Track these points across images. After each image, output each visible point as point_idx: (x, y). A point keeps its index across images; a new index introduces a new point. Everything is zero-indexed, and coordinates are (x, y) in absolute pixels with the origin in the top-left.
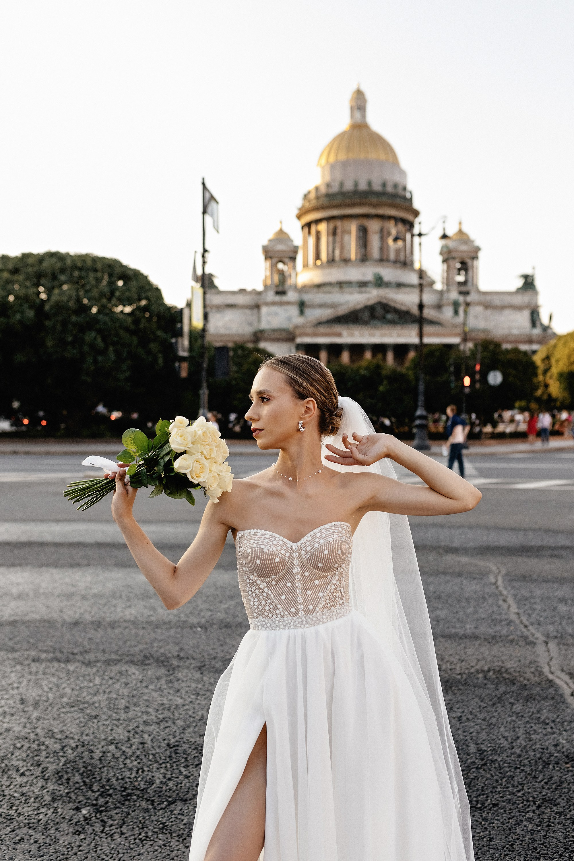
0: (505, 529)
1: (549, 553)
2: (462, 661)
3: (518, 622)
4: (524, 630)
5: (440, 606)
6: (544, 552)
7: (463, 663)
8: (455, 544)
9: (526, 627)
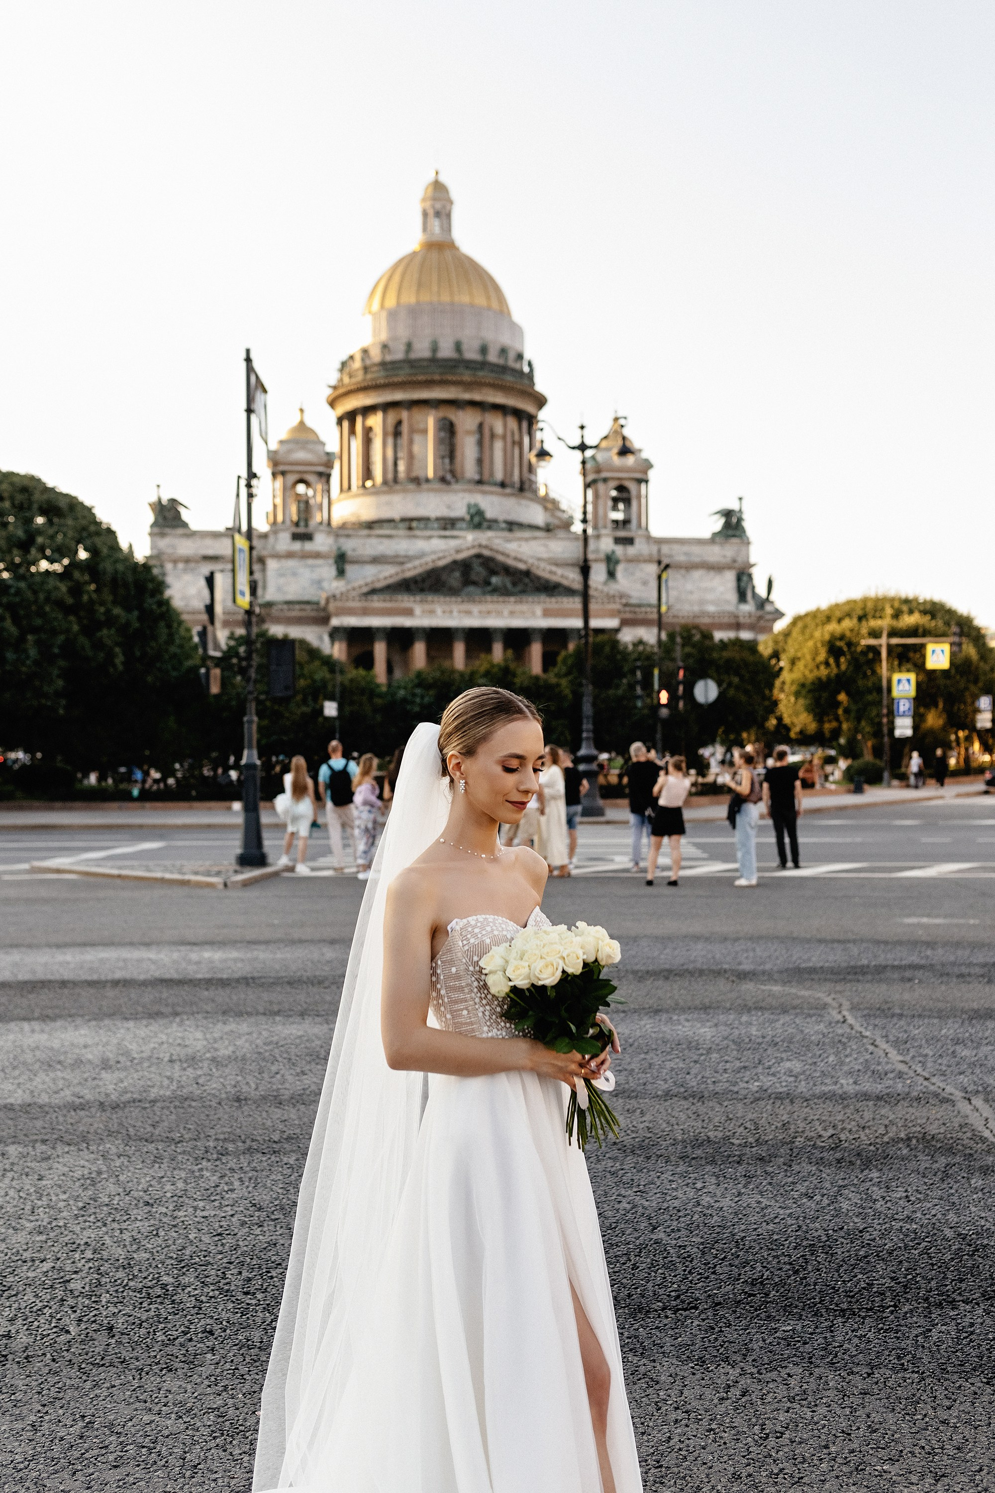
0: (808, 941)
1: (896, 976)
2: (864, 1128)
3: (912, 1074)
4: (926, 1083)
5: (784, 1055)
6: (888, 974)
7: (867, 1131)
8: (746, 967)
9: (926, 1079)
